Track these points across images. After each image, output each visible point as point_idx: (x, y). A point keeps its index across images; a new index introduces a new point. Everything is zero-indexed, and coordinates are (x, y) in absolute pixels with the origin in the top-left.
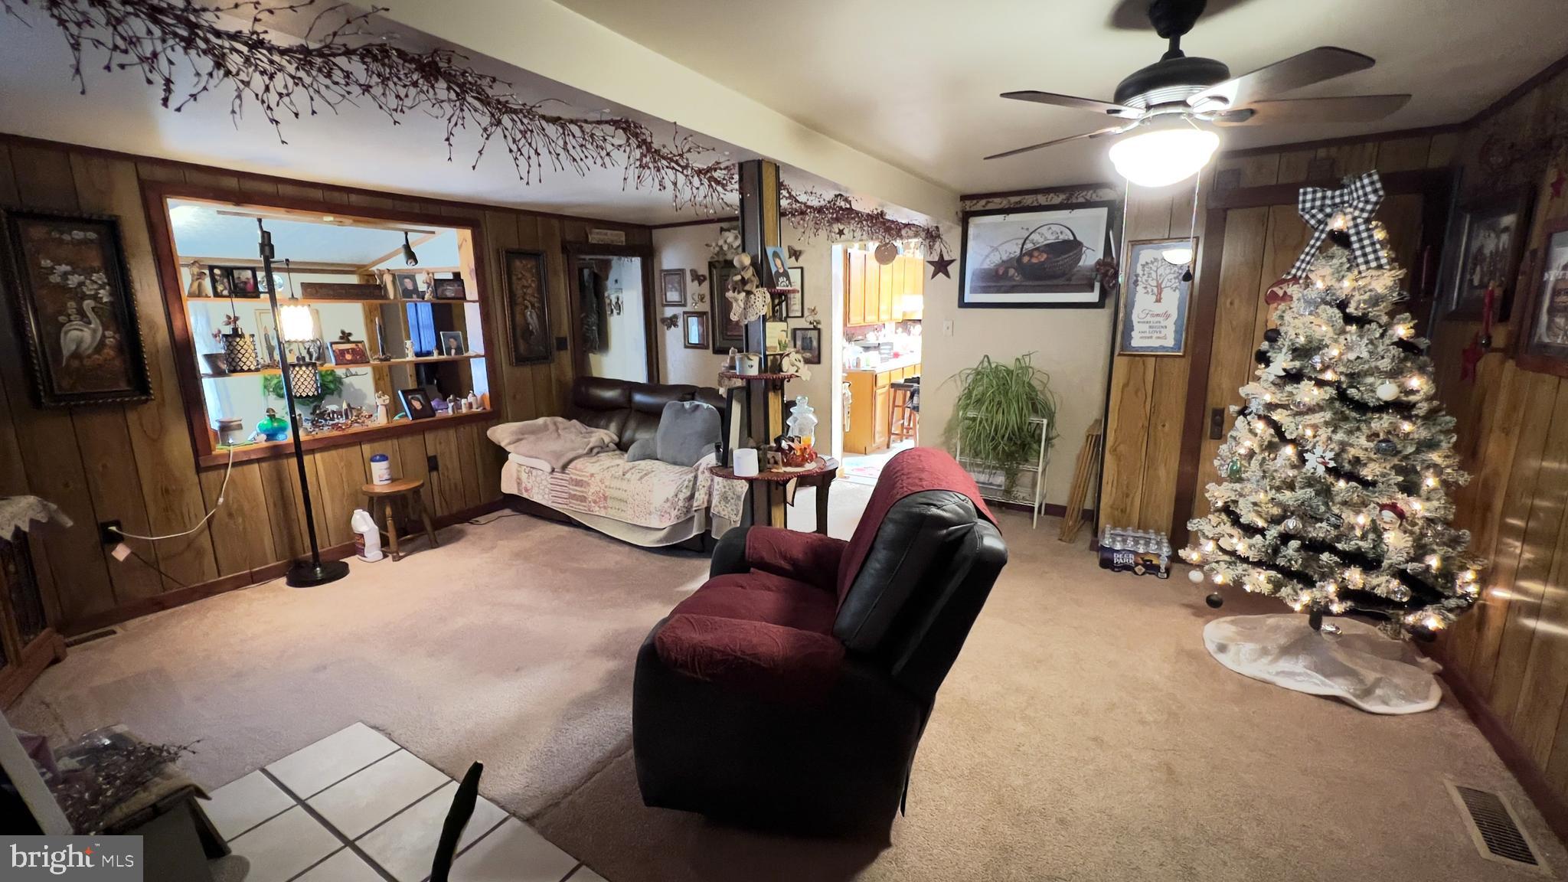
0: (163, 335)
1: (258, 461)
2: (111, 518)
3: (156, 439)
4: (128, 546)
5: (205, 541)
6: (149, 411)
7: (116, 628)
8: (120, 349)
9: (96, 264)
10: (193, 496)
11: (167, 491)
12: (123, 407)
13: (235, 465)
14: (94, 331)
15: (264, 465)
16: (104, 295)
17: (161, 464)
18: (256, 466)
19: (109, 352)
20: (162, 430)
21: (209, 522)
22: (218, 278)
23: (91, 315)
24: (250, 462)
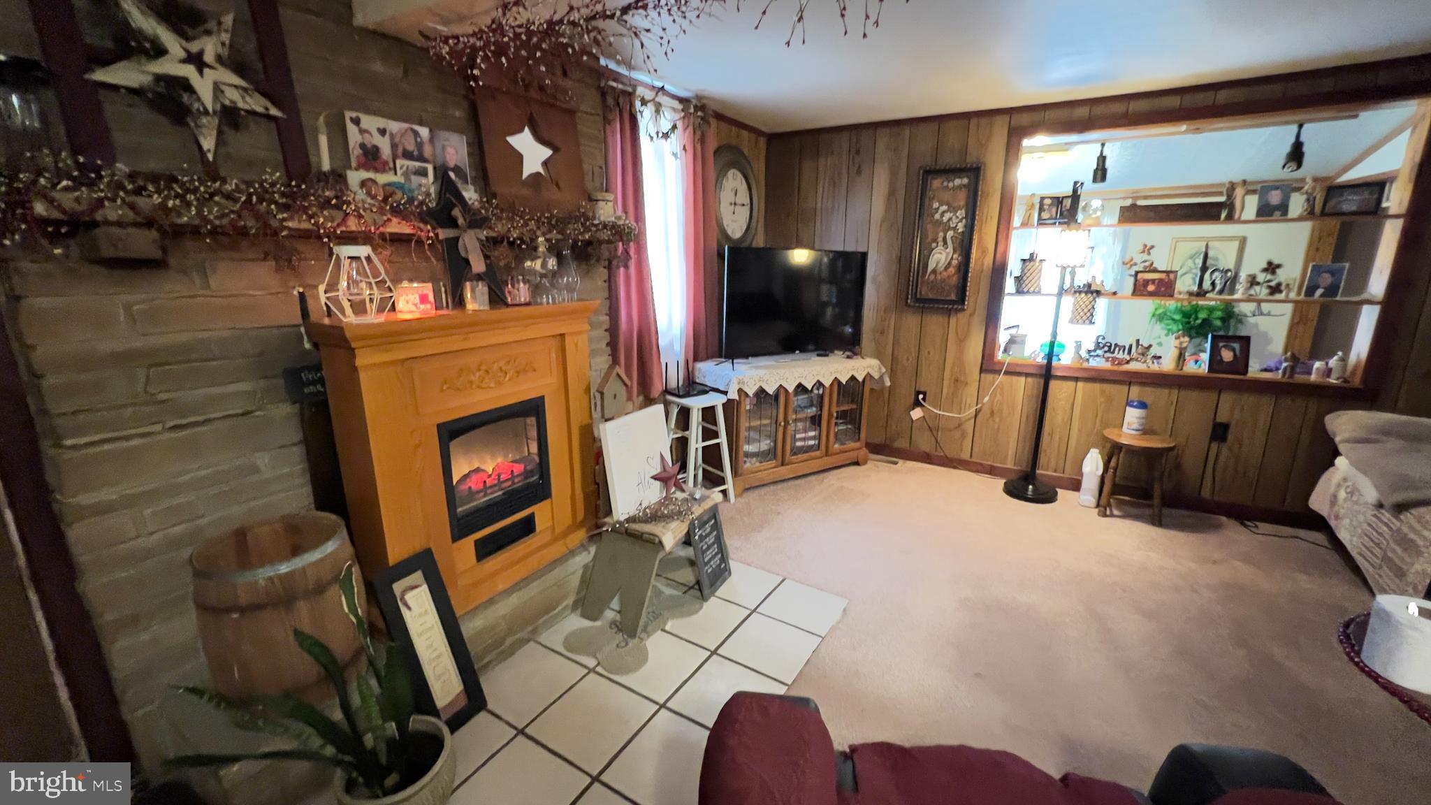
0: (988, 261)
1: (1027, 375)
2: (922, 389)
3: (962, 341)
4: (923, 411)
5: (969, 427)
6: (963, 317)
7: (901, 462)
8: (959, 268)
9: (962, 203)
10: (972, 391)
11: (957, 381)
12: (949, 313)
13: (1007, 373)
14: (948, 254)
15: (1030, 380)
16: (961, 228)
17: (960, 362)
18: (1022, 379)
19: (952, 270)
20: (967, 334)
21: (977, 413)
22: (1046, 207)
23: (949, 241)
24: (1019, 374)
